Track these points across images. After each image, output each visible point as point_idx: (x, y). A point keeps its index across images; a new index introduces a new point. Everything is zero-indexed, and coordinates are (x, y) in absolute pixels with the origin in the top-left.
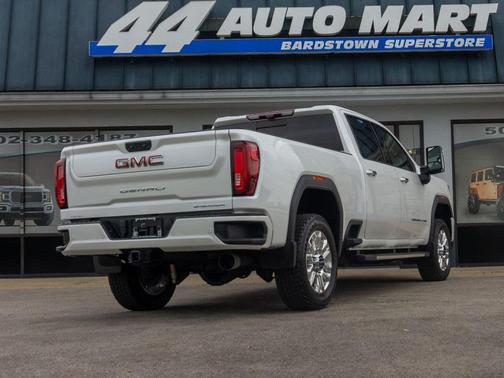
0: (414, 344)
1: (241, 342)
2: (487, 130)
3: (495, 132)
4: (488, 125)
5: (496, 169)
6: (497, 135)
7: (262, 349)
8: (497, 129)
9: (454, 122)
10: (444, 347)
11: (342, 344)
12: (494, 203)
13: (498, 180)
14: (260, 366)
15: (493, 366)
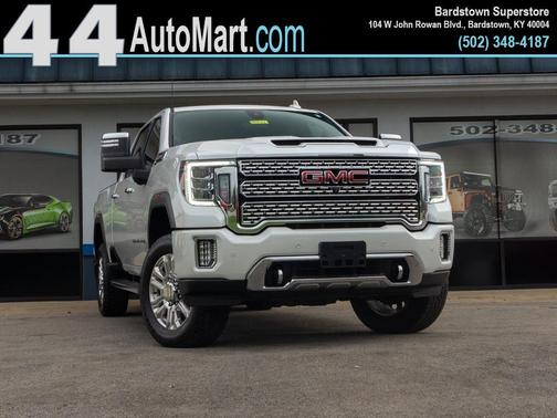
0: (366, 383)
1: (163, 380)
2: (453, 129)
3: (461, 132)
4: (453, 124)
5: (464, 176)
6: (465, 136)
7: (187, 389)
8: (464, 129)
9: (413, 120)
10: (402, 386)
11: (282, 383)
12: (462, 215)
13: (466, 188)
14: (184, 409)
15: (461, 409)
